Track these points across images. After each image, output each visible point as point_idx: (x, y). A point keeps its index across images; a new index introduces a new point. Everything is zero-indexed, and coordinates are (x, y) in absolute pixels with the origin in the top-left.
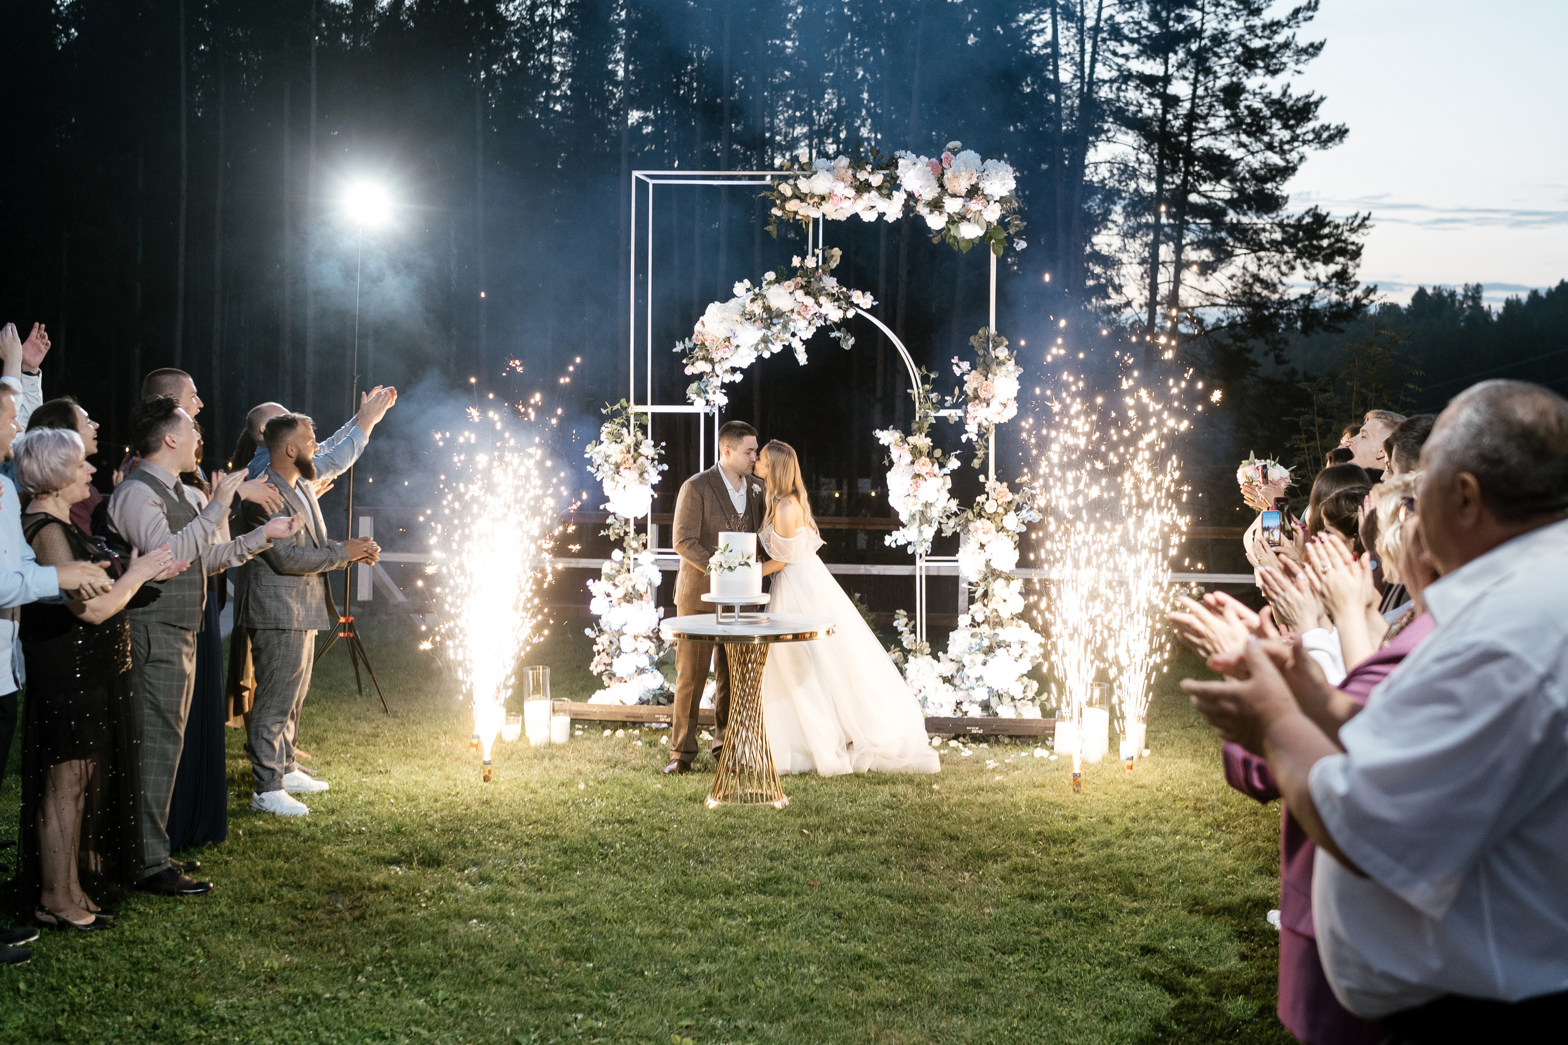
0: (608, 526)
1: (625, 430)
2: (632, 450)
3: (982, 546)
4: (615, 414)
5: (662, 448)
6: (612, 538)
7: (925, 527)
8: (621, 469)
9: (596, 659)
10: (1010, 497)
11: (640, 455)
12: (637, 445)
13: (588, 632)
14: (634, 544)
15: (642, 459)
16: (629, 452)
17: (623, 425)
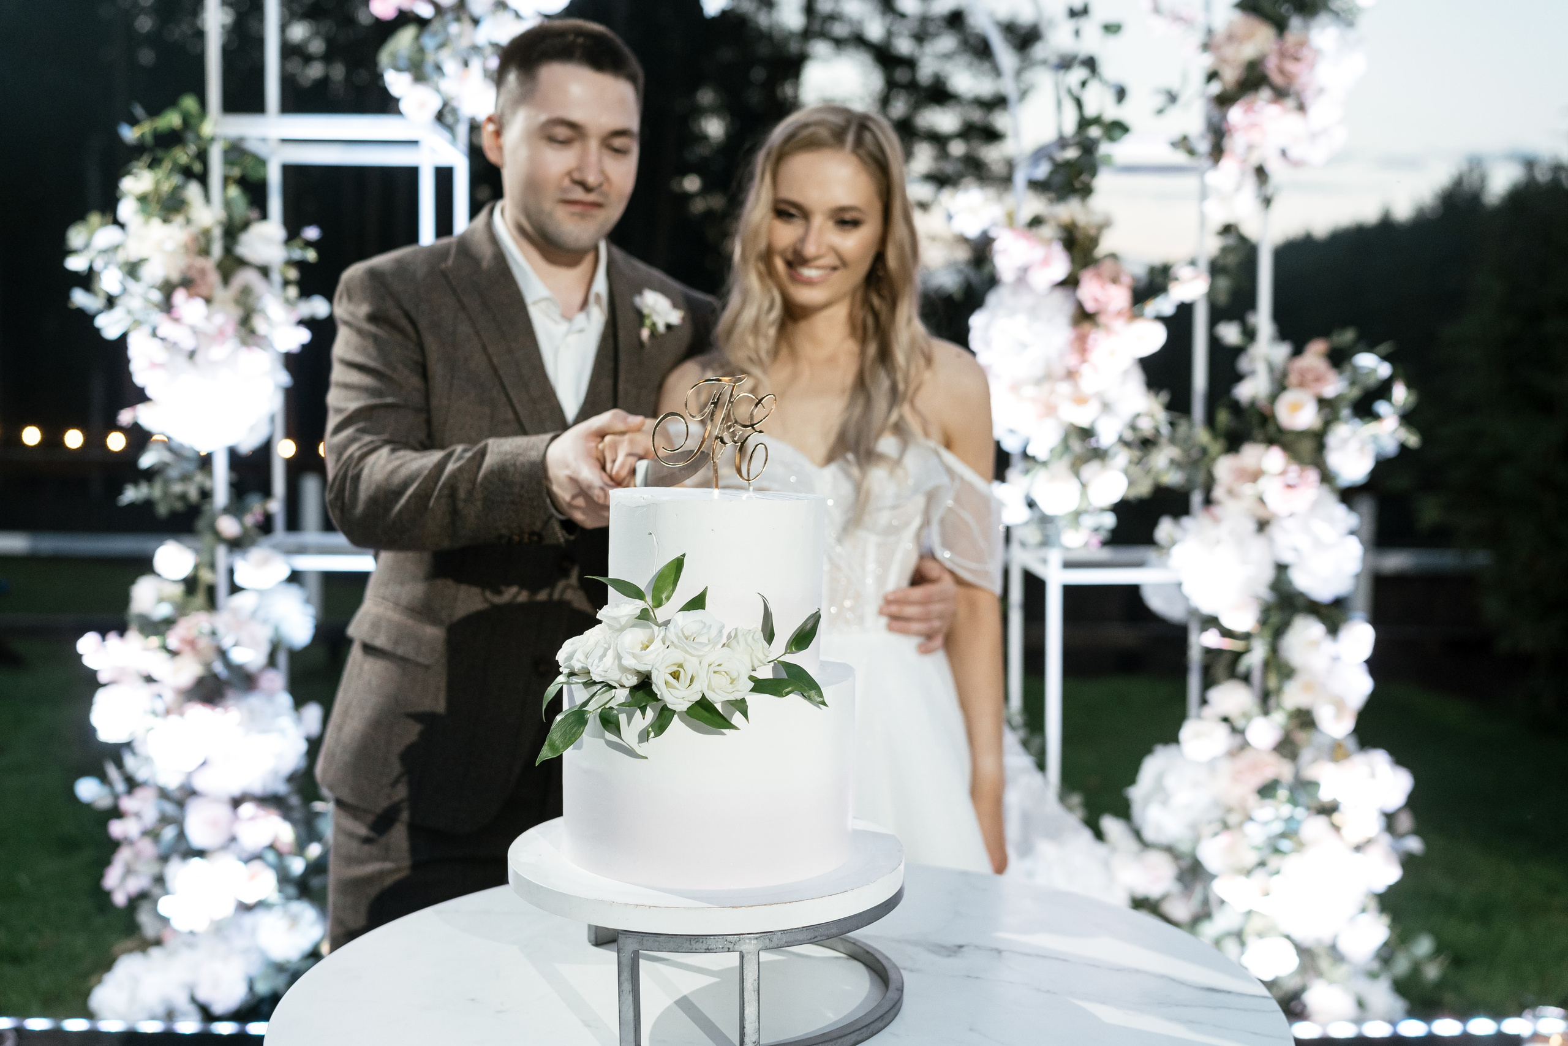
0: (150, 475)
1: (193, 190)
2: (217, 250)
3: (1262, 525)
4: (169, 140)
5: (308, 244)
6: (162, 510)
7: (1090, 470)
8: (180, 297)
9: (123, 857)
10: (1334, 386)
11: (242, 263)
12: (232, 231)
13: (88, 789)
14: (229, 526)
15: (247, 277)
16: (205, 252)
17: (187, 173)
